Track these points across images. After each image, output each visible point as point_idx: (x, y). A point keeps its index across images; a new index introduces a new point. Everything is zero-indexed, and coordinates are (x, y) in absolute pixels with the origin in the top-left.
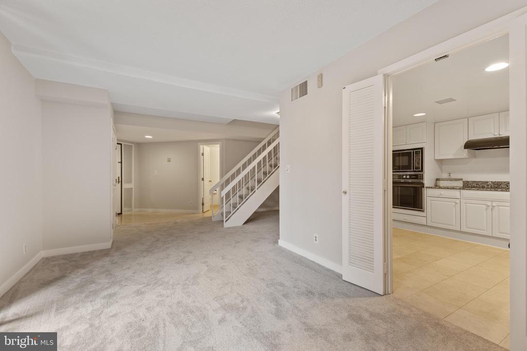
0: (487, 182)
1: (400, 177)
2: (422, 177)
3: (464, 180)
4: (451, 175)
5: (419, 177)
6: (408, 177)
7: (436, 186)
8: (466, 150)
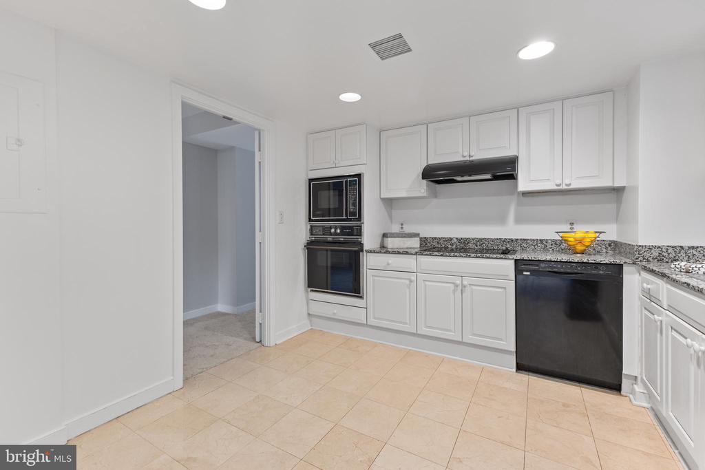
0: (451, 239)
1: (327, 231)
2: (359, 231)
3: (421, 236)
4: (403, 226)
5: (355, 231)
6: (338, 231)
7: (383, 249)
8: (425, 182)
